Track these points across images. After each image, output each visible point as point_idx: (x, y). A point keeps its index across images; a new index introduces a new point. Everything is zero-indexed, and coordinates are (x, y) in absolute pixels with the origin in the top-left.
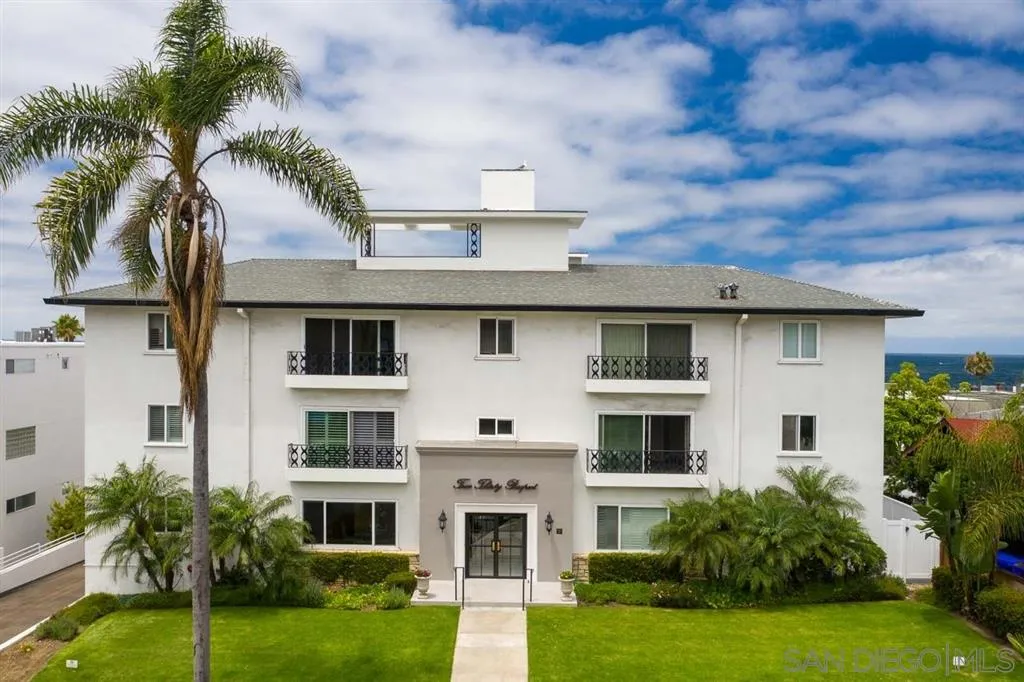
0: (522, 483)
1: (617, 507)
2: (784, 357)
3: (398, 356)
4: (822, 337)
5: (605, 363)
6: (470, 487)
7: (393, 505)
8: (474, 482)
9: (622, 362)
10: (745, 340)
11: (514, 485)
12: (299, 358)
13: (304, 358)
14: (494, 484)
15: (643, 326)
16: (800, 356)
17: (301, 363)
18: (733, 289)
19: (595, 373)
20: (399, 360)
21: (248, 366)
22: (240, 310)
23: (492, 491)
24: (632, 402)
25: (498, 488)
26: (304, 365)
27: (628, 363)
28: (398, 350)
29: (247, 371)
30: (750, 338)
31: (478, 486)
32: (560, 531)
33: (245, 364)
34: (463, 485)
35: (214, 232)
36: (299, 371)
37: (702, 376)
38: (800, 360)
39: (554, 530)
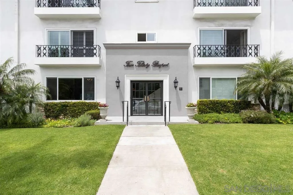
0: (160, 63)
1: (209, 78)
6: (133, 65)
7: (93, 79)
8: (135, 63)
11: (156, 64)
14: (146, 64)
17: (43, 2)
19: (199, 4)
23: (145, 68)
24: (217, 23)
25: (148, 66)
31: (137, 65)
32: (181, 89)
34: (129, 65)
36: (42, 6)
39: (178, 88)
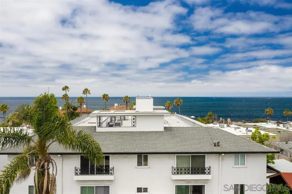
2: (235, 165)
3: (111, 169)
4: (247, 158)
5: (178, 169)
9: (183, 169)
10: (222, 160)
12: (78, 170)
13: (80, 170)
15: (190, 156)
16: (240, 165)
17: (79, 172)
18: (218, 143)
19: (175, 173)
20: (111, 170)
21: (61, 172)
22: (59, 156)
24: (186, 181)
26: (80, 172)
27: (185, 169)
28: (111, 166)
29: (61, 174)
30: (223, 159)
33: (61, 171)
35: (53, 173)
36: (78, 174)
37: (209, 173)
38: (240, 166)
